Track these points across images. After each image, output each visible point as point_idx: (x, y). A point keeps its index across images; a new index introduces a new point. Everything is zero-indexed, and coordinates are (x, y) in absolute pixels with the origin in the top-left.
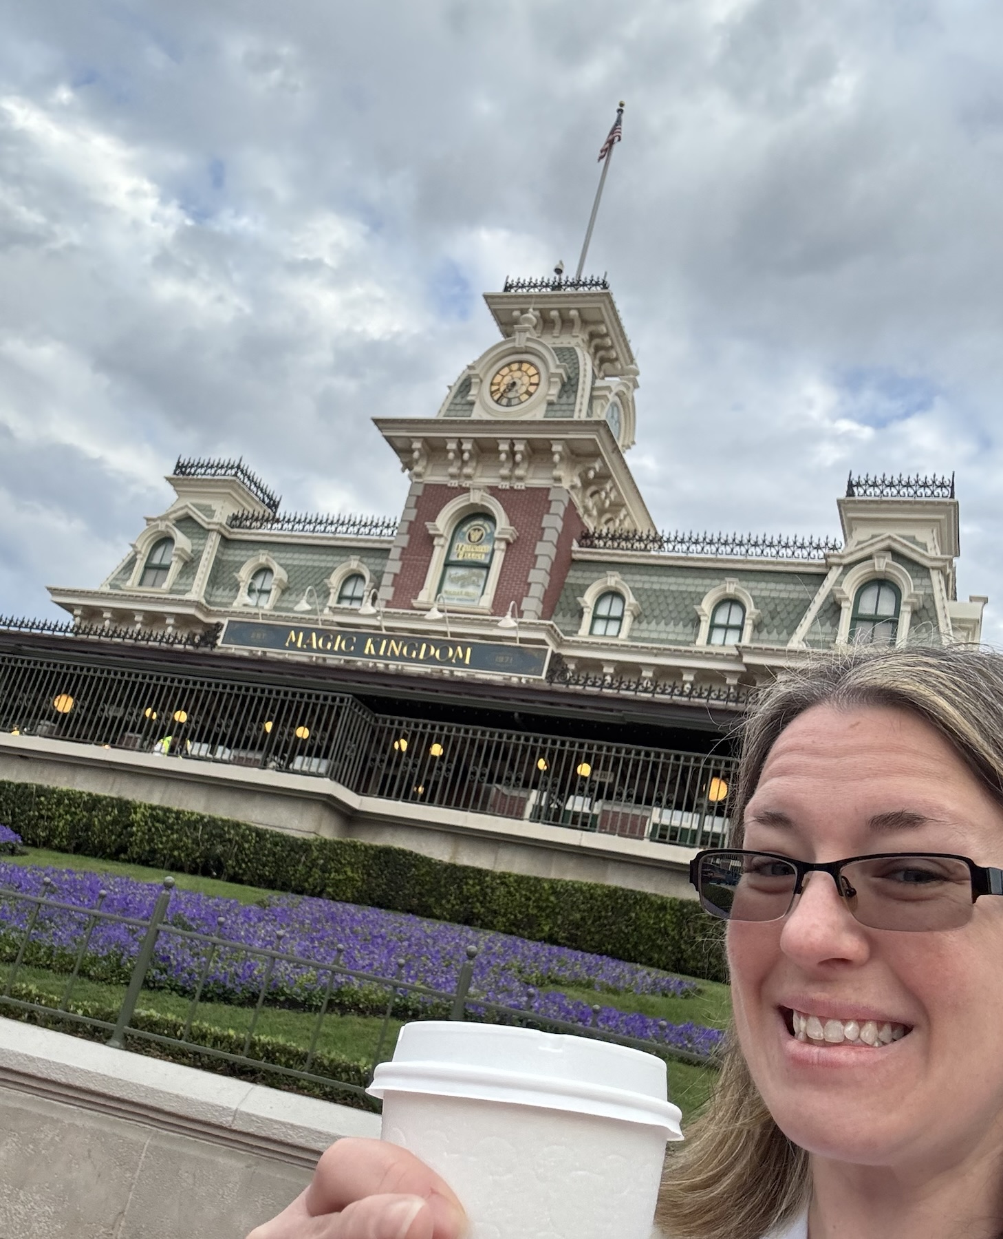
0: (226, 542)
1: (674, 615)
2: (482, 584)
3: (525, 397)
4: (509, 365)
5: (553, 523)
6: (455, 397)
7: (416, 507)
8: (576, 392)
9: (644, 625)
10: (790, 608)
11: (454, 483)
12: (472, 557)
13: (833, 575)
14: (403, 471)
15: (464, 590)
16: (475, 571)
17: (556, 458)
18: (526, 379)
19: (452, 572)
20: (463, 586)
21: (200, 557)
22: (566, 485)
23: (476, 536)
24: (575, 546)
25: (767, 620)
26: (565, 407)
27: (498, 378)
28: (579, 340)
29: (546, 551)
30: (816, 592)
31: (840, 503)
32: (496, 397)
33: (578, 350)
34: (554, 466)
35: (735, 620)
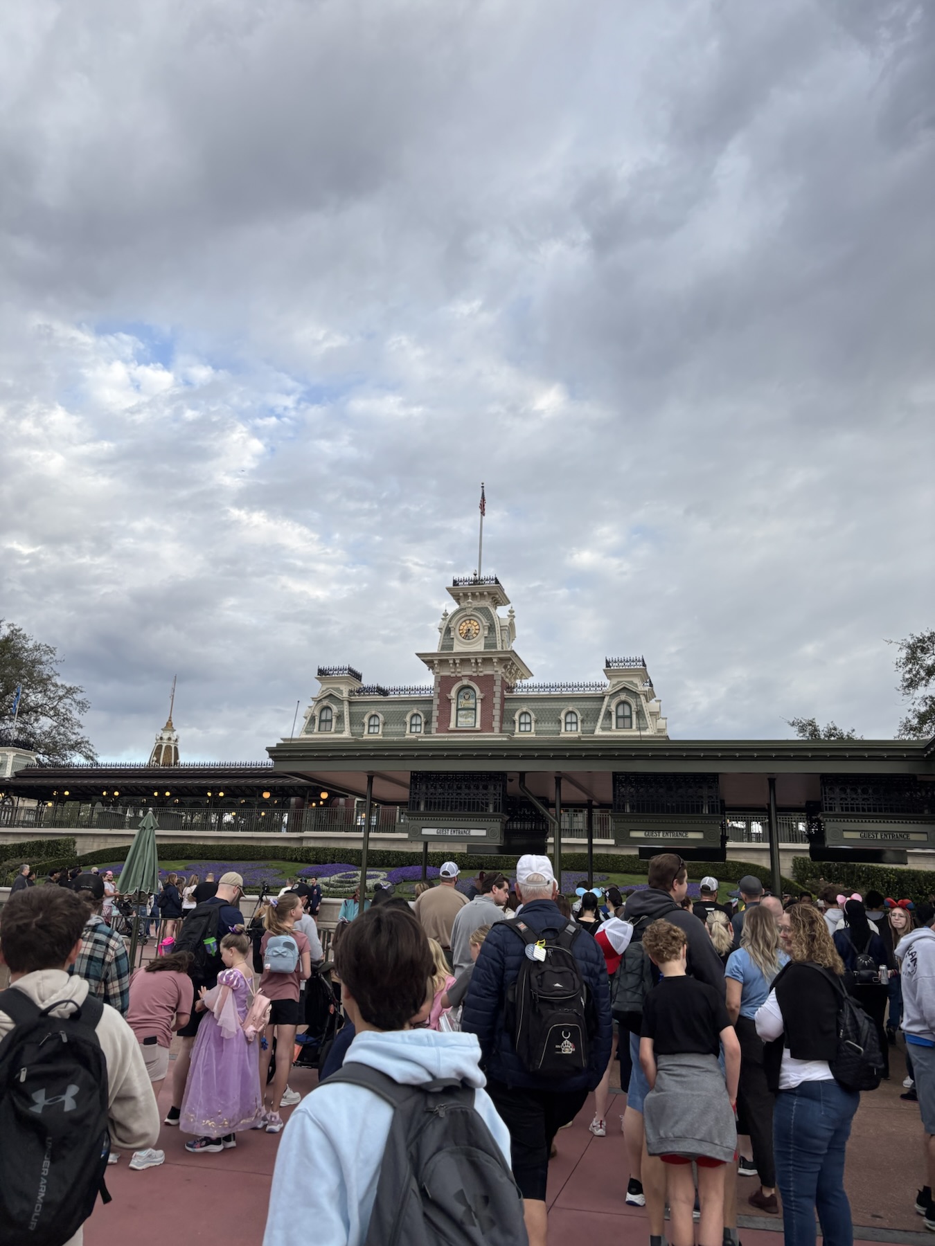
0: (350, 703)
1: (550, 719)
2: (474, 716)
3: (475, 635)
4: (465, 621)
5: (497, 689)
6: (444, 636)
7: (439, 686)
8: (495, 631)
9: (540, 725)
10: (593, 712)
11: (453, 675)
12: (467, 706)
13: (607, 699)
14: (429, 670)
15: (467, 720)
16: (470, 711)
17: (495, 664)
18: (473, 627)
19: (460, 712)
20: (466, 718)
21: (343, 714)
22: (500, 673)
23: (467, 697)
24: (505, 693)
25: (586, 718)
26: (492, 639)
27: (462, 627)
28: (488, 603)
29: (497, 700)
30: (602, 705)
31: (604, 670)
32: (463, 636)
33: (489, 607)
34: (494, 666)
35: (574, 720)
